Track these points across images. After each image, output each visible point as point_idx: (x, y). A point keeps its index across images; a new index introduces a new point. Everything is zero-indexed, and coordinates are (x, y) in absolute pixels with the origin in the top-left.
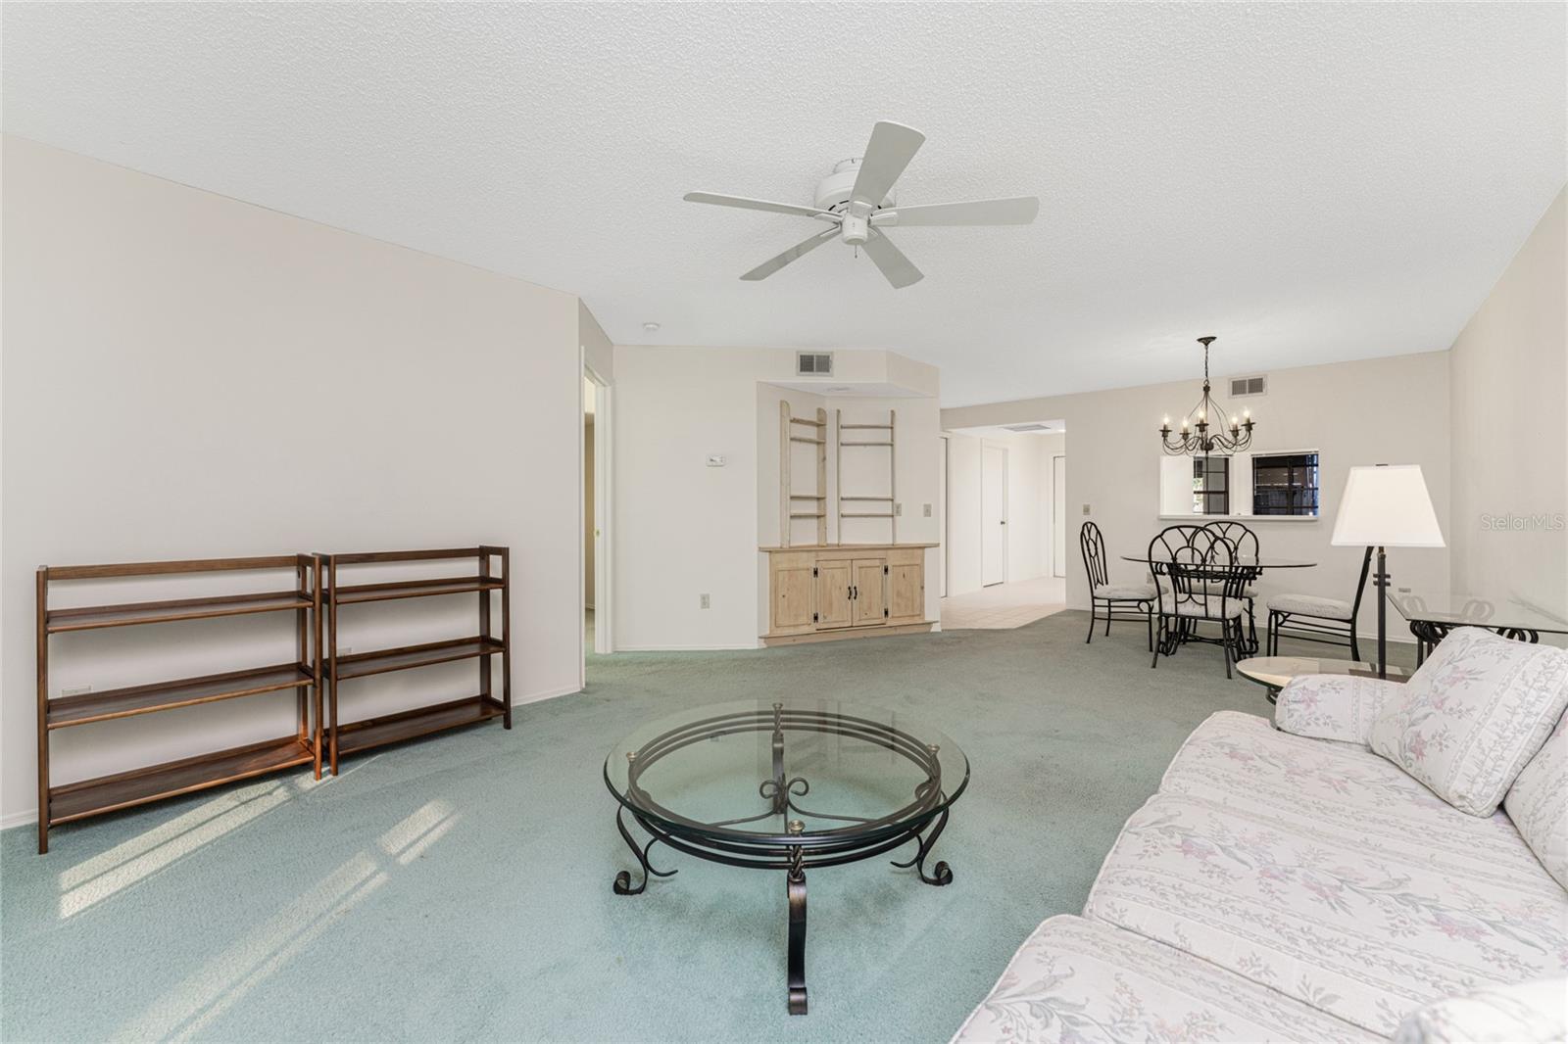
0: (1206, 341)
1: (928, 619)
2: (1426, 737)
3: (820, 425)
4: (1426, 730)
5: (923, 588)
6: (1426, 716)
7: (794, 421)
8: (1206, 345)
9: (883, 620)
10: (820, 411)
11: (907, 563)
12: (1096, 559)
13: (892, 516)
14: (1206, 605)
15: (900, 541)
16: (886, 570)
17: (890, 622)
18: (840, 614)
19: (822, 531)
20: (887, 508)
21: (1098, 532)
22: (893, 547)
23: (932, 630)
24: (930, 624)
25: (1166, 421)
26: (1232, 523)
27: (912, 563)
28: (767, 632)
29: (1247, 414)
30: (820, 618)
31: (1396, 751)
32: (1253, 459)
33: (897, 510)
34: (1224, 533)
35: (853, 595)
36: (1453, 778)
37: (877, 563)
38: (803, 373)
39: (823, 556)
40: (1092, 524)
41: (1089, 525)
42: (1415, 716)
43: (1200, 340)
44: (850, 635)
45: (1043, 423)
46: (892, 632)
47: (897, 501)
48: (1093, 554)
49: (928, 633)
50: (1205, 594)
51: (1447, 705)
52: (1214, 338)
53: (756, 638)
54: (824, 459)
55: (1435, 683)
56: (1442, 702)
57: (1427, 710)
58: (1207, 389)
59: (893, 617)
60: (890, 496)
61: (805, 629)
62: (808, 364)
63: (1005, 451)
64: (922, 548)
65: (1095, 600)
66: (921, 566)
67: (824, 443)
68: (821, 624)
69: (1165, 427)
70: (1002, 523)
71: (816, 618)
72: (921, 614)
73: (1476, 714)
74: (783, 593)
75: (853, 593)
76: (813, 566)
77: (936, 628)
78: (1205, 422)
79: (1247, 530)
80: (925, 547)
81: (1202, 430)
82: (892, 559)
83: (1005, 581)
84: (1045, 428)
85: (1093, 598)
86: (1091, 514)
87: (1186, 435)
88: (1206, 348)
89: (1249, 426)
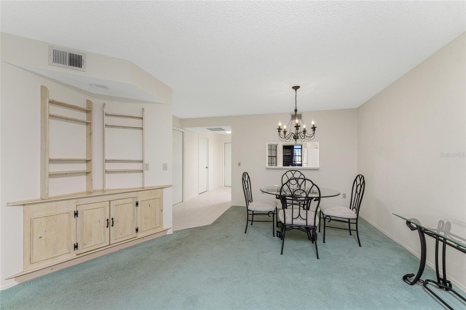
0: (296, 88)
1: (165, 228)
3: (88, 111)
5: (161, 210)
7: (52, 102)
8: (296, 90)
9: (135, 235)
10: (89, 102)
11: (152, 198)
12: (248, 189)
13: (142, 171)
15: (147, 185)
16: (137, 204)
17: (139, 235)
19: (90, 181)
20: (139, 166)
21: (248, 177)
22: (143, 189)
23: (167, 234)
24: (165, 231)
25: (280, 124)
26: (296, 171)
27: (155, 197)
29: (313, 123)
30: (80, 246)
32: (283, 146)
33: (145, 167)
34: (293, 175)
35: (111, 224)
37: (131, 200)
40: (246, 173)
41: (245, 173)
45: (223, 127)
46: (142, 241)
47: (145, 162)
48: (247, 188)
49: (166, 236)
52: (299, 87)
54: (91, 134)
59: (142, 231)
60: (140, 159)
61: (66, 258)
63: (208, 140)
64: (161, 188)
65: (249, 211)
66: (161, 199)
67: (90, 123)
68: (80, 250)
69: (279, 127)
70: (207, 168)
71: (76, 247)
75: (110, 223)
76: (75, 210)
77: (170, 232)
78: (299, 125)
80: (163, 188)
81: (297, 129)
82: (141, 197)
83: (208, 190)
84: (223, 130)
85: (248, 210)
86: (241, 166)
87: (285, 132)
88: (296, 92)
89: (314, 128)
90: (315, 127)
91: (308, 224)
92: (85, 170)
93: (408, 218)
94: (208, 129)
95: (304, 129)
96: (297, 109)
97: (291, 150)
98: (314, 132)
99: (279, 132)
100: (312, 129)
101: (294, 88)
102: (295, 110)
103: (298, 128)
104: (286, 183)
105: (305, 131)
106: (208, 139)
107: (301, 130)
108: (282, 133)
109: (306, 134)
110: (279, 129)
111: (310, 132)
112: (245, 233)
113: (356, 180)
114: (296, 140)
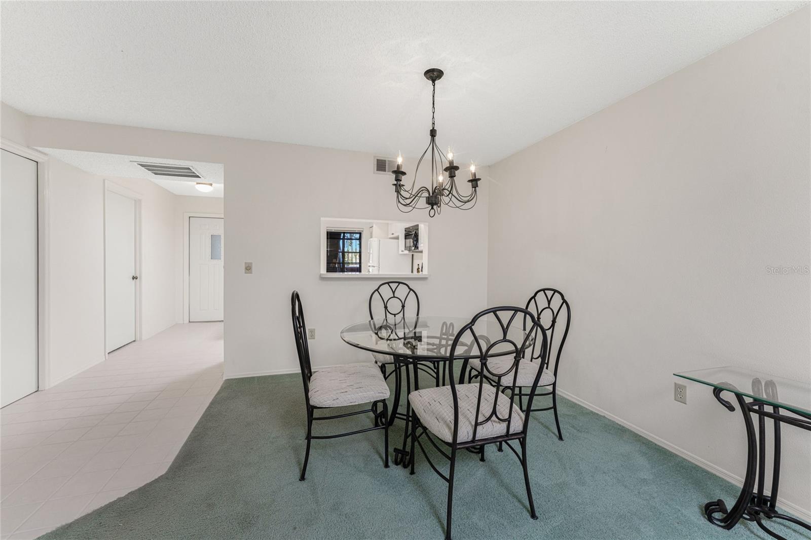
0: (434, 75)
8: (434, 81)
12: (301, 341)
21: (300, 305)
25: (400, 160)
26: (399, 283)
34: (394, 293)
45: (196, 167)
48: (300, 338)
52: (441, 73)
58: (433, 133)
69: (398, 167)
70: (134, 278)
79: (411, 289)
81: (452, 176)
83: (138, 339)
85: (311, 409)
86: (253, 273)
88: (434, 86)
89: (474, 182)
90: (477, 178)
94: (142, 165)
96: (435, 128)
98: (475, 191)
100: (470, 184)
101: (428, 75)
102: (431, 130)
103: (455, 173)
106: (140, 201)
112: (302, 478)
113: (532, 299)
114: (432, 208)
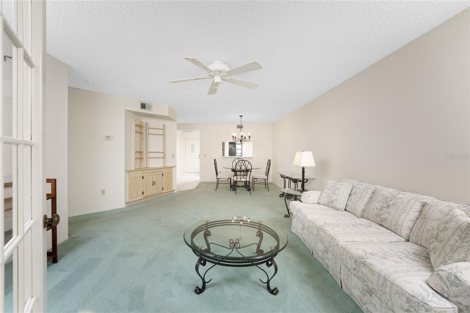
0: (241, 116)
1: (173, 189)
2: (333, 200)
3: (141, 127)
4: (333, 198)
5: (172, 180)
6: (333, 196)
7: (136, 125)
9: (162, 191)
11: (168, 172)
13: (164, 158)
14: (246, 178)
15: (166, 166)
16: (163, 175)
17: (164, 191)
18: (151, 191)
19: (142, 163)
20: (162, 155)
22: (164, 168)
23: (174, 192)
24: (174, 190)
28: (128, 201)
29: (249, 134)
30: (144, 193)
31: (327, 203)
32: (229, 142)
33: (165, 155)
35: (154, 184)
36: (340, 206)
37: (160, 173)
38: (142, 109)
39: (145, 172)
42: (330, 197)
43: (240, 116)
44: (153, 197)
46: (165, 194)
47: (165, 153)
48: (216, 167)
50: (240, 176)
51: (336, 194)
52: (242, 116)
53: (124, 203)
54: (142, 138)
55: (332, 190)
56: (335, 193)
57: (332, 195)
59: (165, 190)
61: (139, 198)
62: (143, 106)
64: (172, 167)
65: (217, 179)
66: (172, 173)
67: (143, 133)
68: (145, 195)
71: (143, 193)
72: (172, 188)
73: (341, 195)
74: (133, 186)
75: (154, 183)
76: (142, 175)
77: (175, 192)
81: (242, 137)
82: (165, 171)
84: (192, 132)
87: (235, 138)
88: (241, 118)
91: (247, 181)
92: (139, 157)
93: (281, 174)
95: (245, 137)
97: (234, 145)
99: (233, 138)
104: (238, 163)
105: (245, 138)
107: (243, 137)
108: (234, 138)
109: (246, 139)
110: (233, 137)
111: (247, 138)
112: (216, 190)
113: (268, 162)
